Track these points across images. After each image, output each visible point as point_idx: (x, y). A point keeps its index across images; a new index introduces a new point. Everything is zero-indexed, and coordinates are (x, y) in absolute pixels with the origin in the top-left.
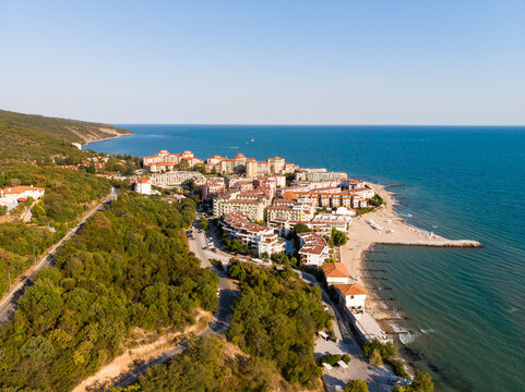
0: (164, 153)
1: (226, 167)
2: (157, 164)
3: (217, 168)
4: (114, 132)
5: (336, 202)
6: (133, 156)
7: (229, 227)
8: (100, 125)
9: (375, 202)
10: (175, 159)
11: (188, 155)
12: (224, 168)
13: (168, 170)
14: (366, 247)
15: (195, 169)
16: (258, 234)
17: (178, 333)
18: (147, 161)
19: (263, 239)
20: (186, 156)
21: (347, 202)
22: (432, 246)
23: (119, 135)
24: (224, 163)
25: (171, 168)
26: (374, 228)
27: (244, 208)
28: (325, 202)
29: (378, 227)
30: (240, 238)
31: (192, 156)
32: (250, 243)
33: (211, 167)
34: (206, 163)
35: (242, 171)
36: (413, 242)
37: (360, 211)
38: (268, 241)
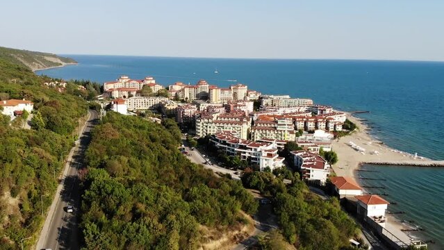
0: (125, 79)
1: (188, 93)
2: (119, 89)
3: (180, 95)
4: (59, 61)
5: (311, 125)
6: (91, 82)
7: (224, 143)
8: (44, 54)
9: (348, 127)
10: (137, 85)
11: (150, 81)
12: (187, 95)
13: (130, 96)
14: (356, 166)
15: (158, 95)
16: (259, 149)
17: (237, 232)
18: (108, 87)
19: (265, 154)
20: (148, 82)
21: (322, 125)
22: (420, 166)
23: (64, 64)
24: (187, 90)
25: (134, 93)
26: (356, 150)
27: (229, 128)
28: (300, 125)
29: (360, 149)
30: (239, 153)
31: (153, 82)
32: (250, 158)
33: (174, 94)
34: (168, 89)
35: (206, 97)
36: (400, 162)
37: (336, 134)
38: (270, 155)
